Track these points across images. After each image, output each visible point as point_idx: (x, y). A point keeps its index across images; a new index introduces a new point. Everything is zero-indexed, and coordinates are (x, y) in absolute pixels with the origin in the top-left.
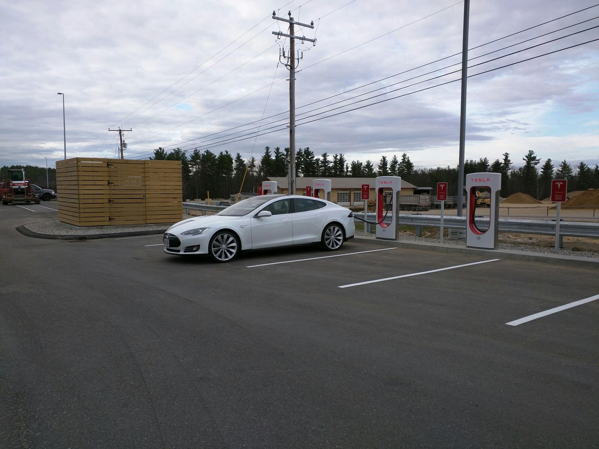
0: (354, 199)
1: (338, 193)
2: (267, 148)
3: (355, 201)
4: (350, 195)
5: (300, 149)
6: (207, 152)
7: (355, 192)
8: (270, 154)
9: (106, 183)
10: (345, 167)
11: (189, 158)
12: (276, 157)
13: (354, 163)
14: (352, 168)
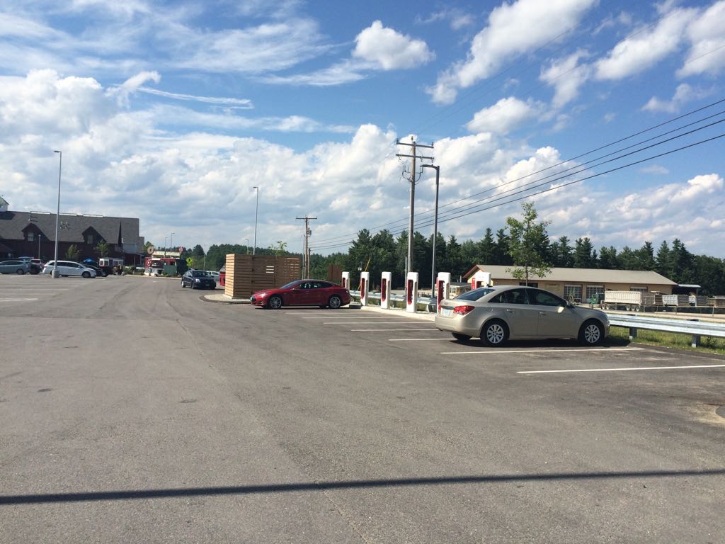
0: (586, 295)
1: (565, 287)
2: (489, 230)
3: (587, 298)
4: (581, 290)
7: (588, 286)
8: (492, 237)
10: (592, 254)
11: (396, 241)
12: (499, 241)
13: (603, 251)
14: (601, 257)
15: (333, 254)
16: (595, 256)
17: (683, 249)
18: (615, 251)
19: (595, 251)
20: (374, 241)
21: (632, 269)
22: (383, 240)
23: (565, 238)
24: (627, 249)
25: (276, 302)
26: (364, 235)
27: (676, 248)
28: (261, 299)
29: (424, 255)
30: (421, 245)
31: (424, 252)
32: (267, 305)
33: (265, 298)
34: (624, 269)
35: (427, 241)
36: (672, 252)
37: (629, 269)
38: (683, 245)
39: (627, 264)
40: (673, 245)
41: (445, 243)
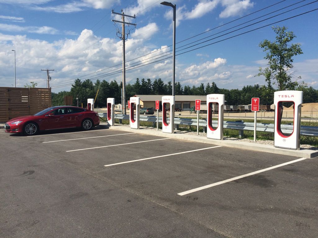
0: (184, 107)
2: (138, 79)
3: (184, 108)
5: (156, 79)
6: (104, 81)
7: (184, 103)
8: (139, 82)
9: (7, 100)
10: (181, 89)
11: (94, 85)
12: (142, 84)
13: (186, 87)
14: (184, 90)
15: (61, 92)
16: (182, 90)
17: (216, 86)
18: (190, 88)
19: (182, 88)
20: (83, 85)
21: (197, 95)
22: (87, 84)
23: (170, 82)
24: (194, 87)
25: (31, 129)
26: (78, 82)
27: (213, 86)
28: (15, 127)
29: (108, 91)
30: (107, 87)
31: (109, 90)
32: (22, 131)
33: (20, 125)
34: (194, 95)
35: (109, 84)
36: (212, 88)
37: (195, 95)
38: (216, 84)
39: (195, 93)
40: (212, 85)
41: (118, 85)
